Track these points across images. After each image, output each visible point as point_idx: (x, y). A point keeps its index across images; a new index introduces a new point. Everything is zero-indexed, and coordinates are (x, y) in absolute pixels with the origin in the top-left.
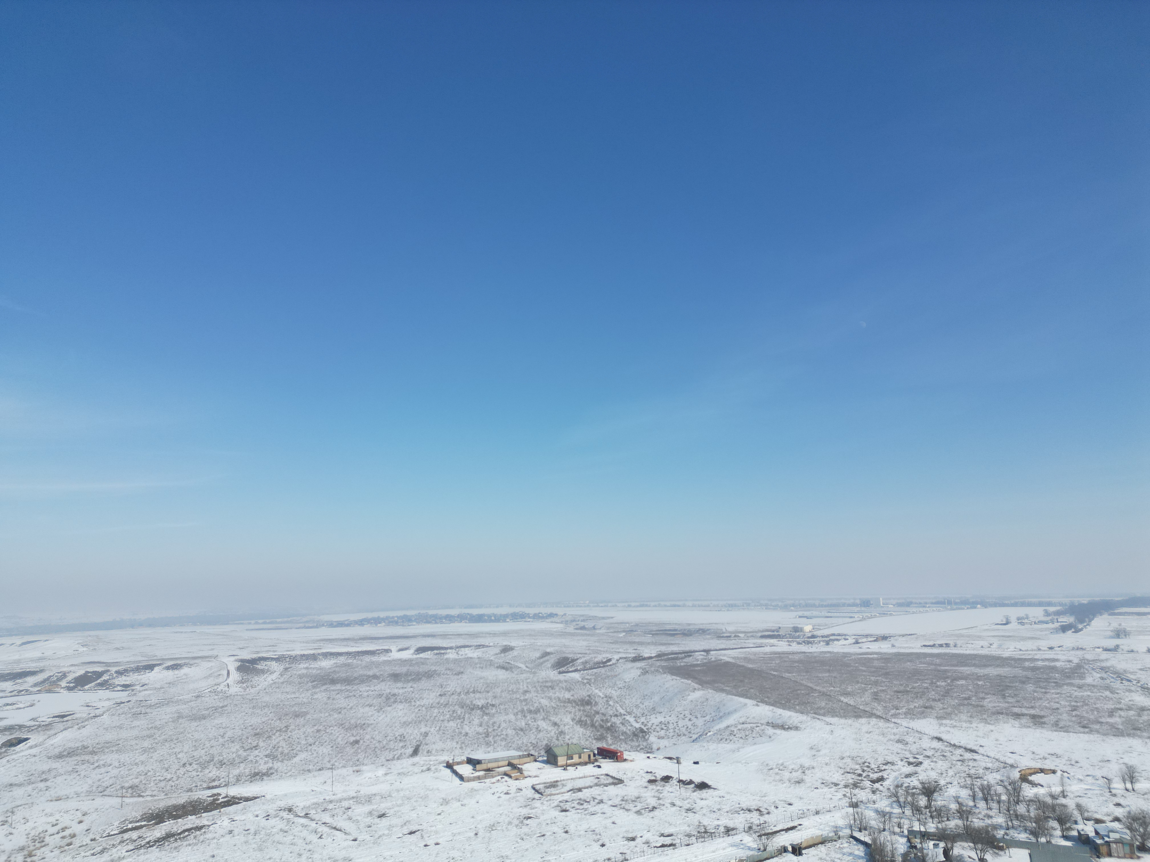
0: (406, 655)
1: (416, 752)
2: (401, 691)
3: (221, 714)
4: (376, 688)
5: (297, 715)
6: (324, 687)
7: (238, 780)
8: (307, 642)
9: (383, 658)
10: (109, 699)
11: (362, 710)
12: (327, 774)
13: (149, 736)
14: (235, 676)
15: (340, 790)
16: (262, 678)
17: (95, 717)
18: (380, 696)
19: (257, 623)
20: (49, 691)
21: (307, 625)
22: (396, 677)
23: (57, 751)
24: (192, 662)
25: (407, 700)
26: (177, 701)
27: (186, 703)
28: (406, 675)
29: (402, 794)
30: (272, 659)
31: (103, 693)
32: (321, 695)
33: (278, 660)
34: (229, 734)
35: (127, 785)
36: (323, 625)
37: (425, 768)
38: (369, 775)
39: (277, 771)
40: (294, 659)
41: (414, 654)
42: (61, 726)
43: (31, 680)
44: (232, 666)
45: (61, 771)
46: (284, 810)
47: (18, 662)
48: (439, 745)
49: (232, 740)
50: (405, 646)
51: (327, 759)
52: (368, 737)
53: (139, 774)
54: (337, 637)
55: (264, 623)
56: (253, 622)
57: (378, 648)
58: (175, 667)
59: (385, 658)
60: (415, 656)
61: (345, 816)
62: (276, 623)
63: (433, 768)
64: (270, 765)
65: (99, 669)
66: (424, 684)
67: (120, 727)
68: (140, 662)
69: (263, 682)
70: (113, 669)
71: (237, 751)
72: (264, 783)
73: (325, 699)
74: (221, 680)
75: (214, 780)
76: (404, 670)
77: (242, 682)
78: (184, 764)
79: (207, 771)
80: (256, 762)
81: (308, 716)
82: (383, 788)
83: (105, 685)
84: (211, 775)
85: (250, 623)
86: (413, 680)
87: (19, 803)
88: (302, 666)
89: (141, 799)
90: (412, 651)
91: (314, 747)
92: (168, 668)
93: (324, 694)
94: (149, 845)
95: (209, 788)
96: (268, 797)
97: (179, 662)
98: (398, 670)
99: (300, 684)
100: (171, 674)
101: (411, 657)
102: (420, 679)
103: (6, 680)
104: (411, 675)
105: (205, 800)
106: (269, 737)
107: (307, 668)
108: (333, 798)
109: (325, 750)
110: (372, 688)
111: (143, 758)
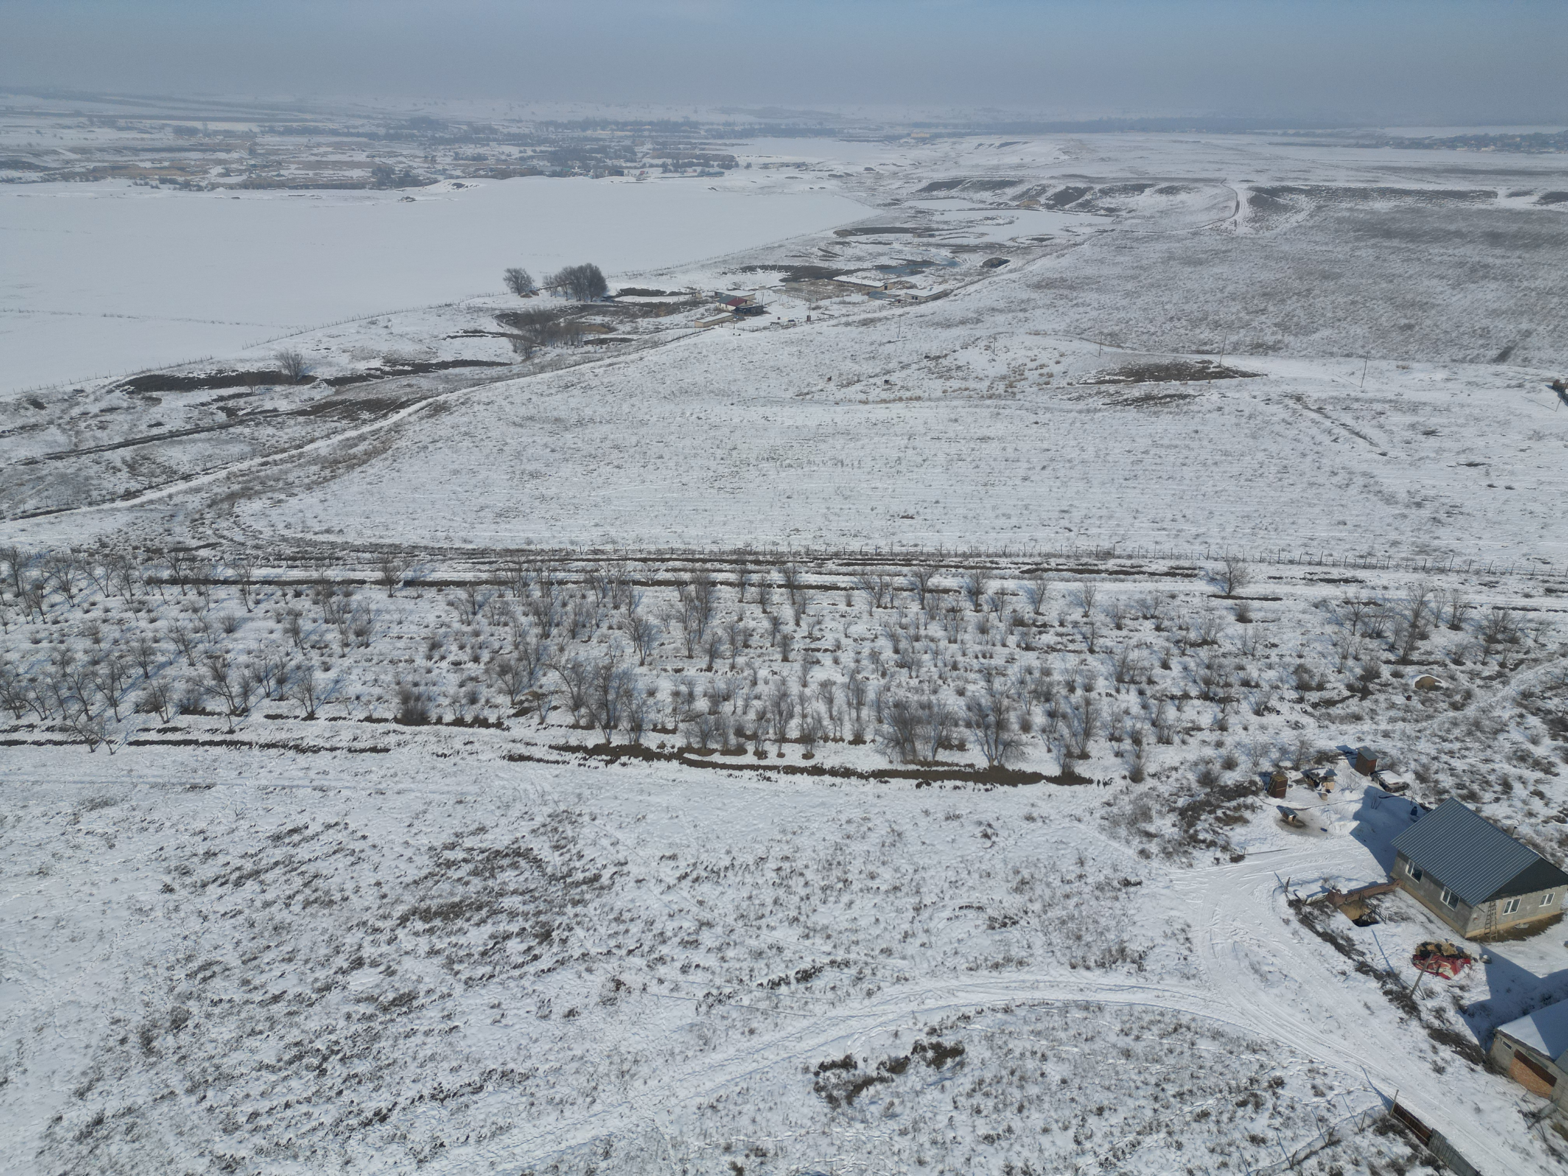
0: (1522, 204)
1: (1503, 357)
2: (1498, 262)
3: (1223, 261)
4: (1456, 251)
5: (1325, 276)
6: (1373, 241)
7: (1235, 349)
8: (1358, 170)
9: (1479, 205)
10: (1090, 225)
11: (1426, 282)
12: (1358, 363)
13: (1134, 277)
14: (1246, 210)
15: (1372, 388)
16: (1282, 218)
17: (1075, 245)
18: (1461, 264)
19: (1285, 134)
20: (1028, 208)
21: (1361, 142)
22: (1494, 238)
23: (1036, 279)
24: (1192, 185)
25: (1507, 277)
26: (1170, 237)
27: (1179, 240)
28: (1515, 236)
29: (1467, 411)
30: (1300, 191)
31: (1085, 217)
32: (1366, 253)
33: (1310, 192)
34: (1230, 288)
35: (1106, 331)
36: (1387, 144)
37: (1514, 383)
38: (1421, 376)
39: (1287, 346)
40: (1334, 194)
41: (1538, 202)
42: (1039, 251)
43: (1010, 192)
44: (1244, 197)
45: (1040, 303)
46: (1291, 397)
47: (997, 168)
48: (1548, 353)
49: (1233, 297)
50: (1523, 189)
51: (1360, 343)
52: (1428, 322)
53: (1119, 321)
54: (1408, 165)
55: (1296, 135)
56: (1280, 132)
57: (1473, 188)
58: (1170, 191)
59: (1483, 206)
60: (1539, 207)
61: (1374, 422)
62: (1314, 135)
63: (1528, 385)
64: (1280, 337)
65: (1082, 185)
66: (1544, 254)
67: (1102, 261)
68: (1128, 179)
69: (1285, 223)
70: (1098, 187)
71: (1238, 312)
72: (1269, 359)
73: (1371, 258)
74: (1226, 214)
75: (1205, 344)
76: (1514, 227)
77: (1253, 220)
78: (1171, 319)
79: (1198, 331)
80: (1262, 330)
81: (1343, 280)
82: (1440, 397)
83: (1087, 206)
84: (1202, 336)
85: (1275, 134)
86: (1525, 246)
87: (1000, 330)
88: (1344, 205)
89: (1120, 350)
90: (1535, 198)
91: (1344, 324)
92: (1161, 191)
93: (1370, 251)
94: (1127, 403)
95: (1199, 352)
96: (1272, 377)
97: (1175, 184)
98: (1501, 226)
99: (1337, 231)
100: (1163, 200)
101: (1530, 207)
102: (1538, 246)
103: (986, 190)
104: (1523, 237)
105: (1193, 366)
106: (1283, 301)
107: (1351, 210)
108: (1361, 395)
109: (1359, 330)
110: (1450, 252)
111: (1125, 302)
